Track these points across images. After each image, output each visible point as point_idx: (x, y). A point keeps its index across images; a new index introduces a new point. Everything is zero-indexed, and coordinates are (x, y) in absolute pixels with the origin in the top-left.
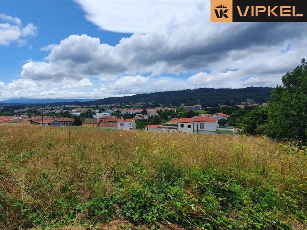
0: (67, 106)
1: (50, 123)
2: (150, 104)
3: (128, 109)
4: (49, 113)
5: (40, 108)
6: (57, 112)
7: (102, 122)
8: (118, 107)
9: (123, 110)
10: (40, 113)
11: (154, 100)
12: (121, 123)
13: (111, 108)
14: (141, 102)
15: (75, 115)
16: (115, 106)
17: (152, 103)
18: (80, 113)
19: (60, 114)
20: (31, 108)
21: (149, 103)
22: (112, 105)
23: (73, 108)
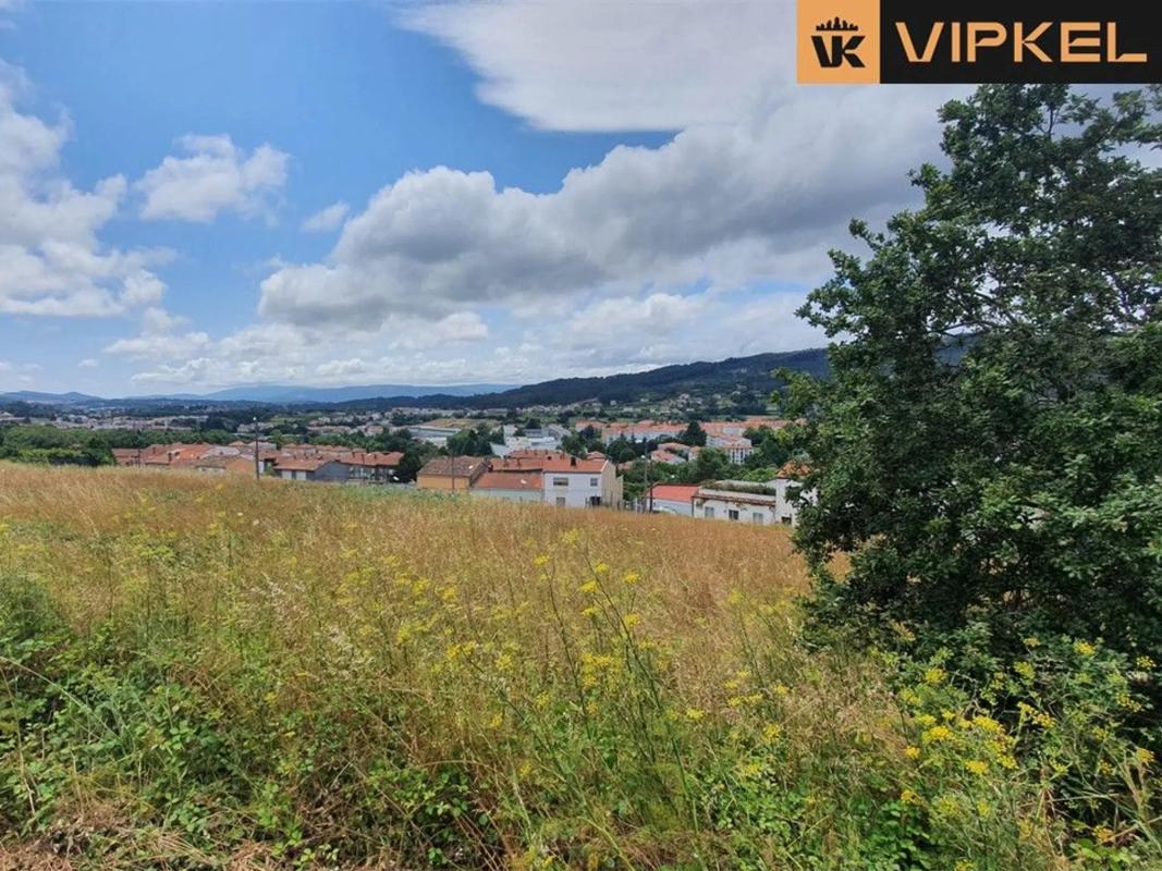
0: (407, 411)
1: (313, 469)
2: (722, 402)
3: (631, 424)
4: (345, 435)
5: (316, 418)
6: (370, 433)
7: (491, 470)
8: (592, 414)
9: (609, 426)
10: (315, 434)
11: (739, 387)
12: (557, 475)
13: (563, 420)
14: (687, 396)
15: (428, 443)
16: (579, 413)
17: (731, 399)
18: (448, 438)
19: (379, 439)
20: (290, 420)
21: (716, 400)
22: (570, 408)
23: (425, 419)
